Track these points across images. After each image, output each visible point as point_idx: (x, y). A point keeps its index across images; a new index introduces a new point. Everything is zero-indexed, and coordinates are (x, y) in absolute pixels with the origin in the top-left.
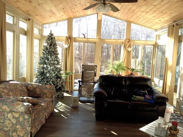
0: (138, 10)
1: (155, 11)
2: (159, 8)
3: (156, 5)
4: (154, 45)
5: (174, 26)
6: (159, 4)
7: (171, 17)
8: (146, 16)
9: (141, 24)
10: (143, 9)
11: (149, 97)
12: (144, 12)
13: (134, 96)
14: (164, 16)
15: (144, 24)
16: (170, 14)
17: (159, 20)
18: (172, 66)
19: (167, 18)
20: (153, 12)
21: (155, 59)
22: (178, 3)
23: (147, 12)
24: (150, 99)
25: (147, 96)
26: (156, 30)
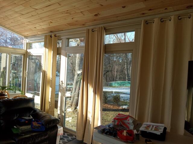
0: (10, 8)
1: (33, 16)
2: (39, 13)
3: (36, 9)
4: (25, 54)
5: (51, 37)
6: (41, 9)
7: (50, 26)
8: (19, 18)
9: (7, 26)
10: (17, 9)
11: (38, 124)
12: (18, 13)
13: (15, 127)
14: (41, 24)
15: (12, 28)
16: (49, 23)
17: (35, 26)
18: (51, 80)
19: (44, 27)
20: (31, 16)
21: (26, 71)
22: (63, 14)
23: (23, 14)
24: (39, 126)
25: (35, 124)
26: (26, 37)
